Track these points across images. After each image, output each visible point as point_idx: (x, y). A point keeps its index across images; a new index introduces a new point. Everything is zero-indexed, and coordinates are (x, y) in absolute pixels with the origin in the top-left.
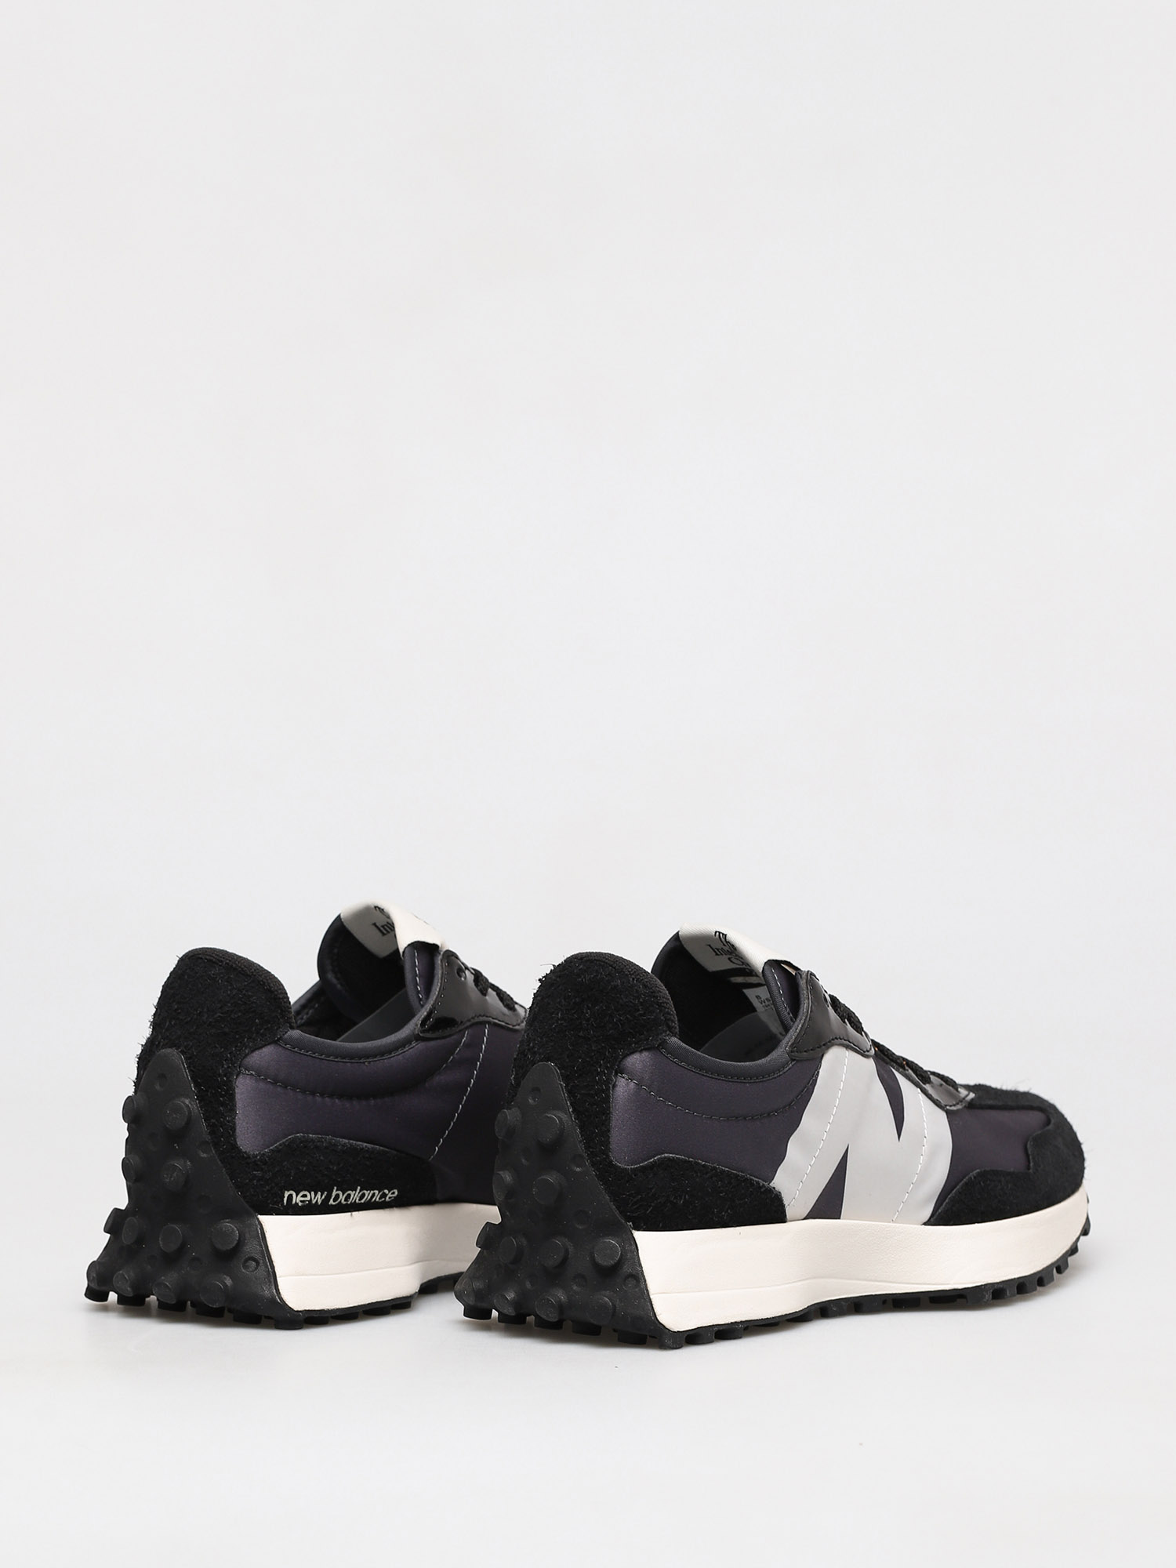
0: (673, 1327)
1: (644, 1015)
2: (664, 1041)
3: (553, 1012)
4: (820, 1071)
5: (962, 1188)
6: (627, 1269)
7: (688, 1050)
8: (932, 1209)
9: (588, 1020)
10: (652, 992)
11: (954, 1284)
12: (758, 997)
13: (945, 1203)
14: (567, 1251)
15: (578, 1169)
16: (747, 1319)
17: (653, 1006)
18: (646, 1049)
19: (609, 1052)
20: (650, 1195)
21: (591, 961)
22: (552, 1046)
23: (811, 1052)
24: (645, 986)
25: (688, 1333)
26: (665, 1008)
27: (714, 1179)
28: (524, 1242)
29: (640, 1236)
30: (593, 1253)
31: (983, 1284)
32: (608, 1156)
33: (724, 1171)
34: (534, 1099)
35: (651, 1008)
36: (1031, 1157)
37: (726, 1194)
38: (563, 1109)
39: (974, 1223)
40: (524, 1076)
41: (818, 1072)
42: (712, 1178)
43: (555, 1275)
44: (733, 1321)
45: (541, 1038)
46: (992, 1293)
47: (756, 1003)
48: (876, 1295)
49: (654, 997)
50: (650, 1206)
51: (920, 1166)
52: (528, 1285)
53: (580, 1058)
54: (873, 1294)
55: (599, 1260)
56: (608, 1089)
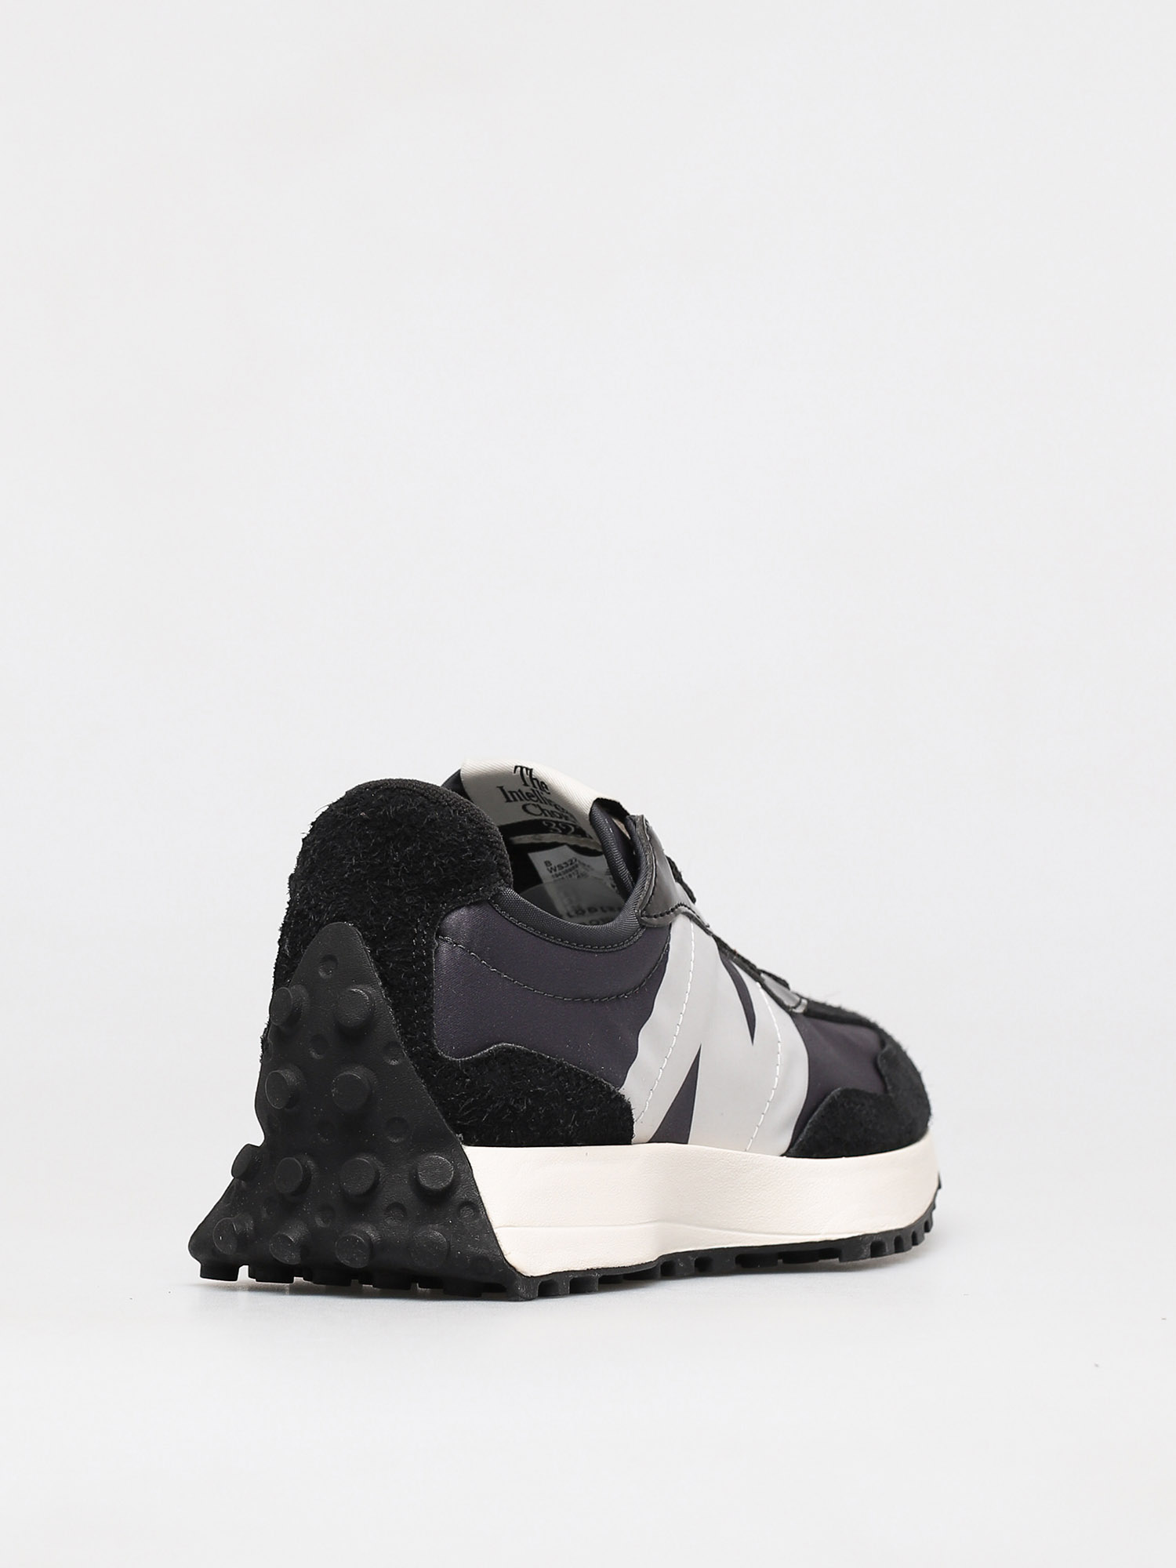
0: (525, 1270)
1: (473, 857)
2: (499, 893)
3: (344, 858)
4: (670, 943)
5: (825, 1110)
6: (461, 1195)
7: (527, 905)
8: (790, 1138)
9: (397, 865)
10: (480, 829)
11: (826, 1234)
12: (547, 863)
13: (805, 1130)
14: (377, 1173)
15: (394, 1063)
16: (603, 1266)
17: (482, 846)
18: (476, 904)
19: (427, 907)
20: (486, 1097)
21: (392, 790)
22: (346, 901)
23: (660, 918)
24: (471, 821)
25: (542, 1280)
26: (498, 849)
27: (561, 1078)
28: (311, 1164)
29: (475, 1155)
30: (417, 1175)
31: (861, 1234)
32: (432, 1045)
33: (573, 1069)
34: (326, 971)
35: (481, 849)
36: (886, 1079)
37: (574, 1099)
38: (369, 981)
39: (841, 1157)
40: (305, 943)
41: (668, 945)
42: (557, 1077)
43: (361, 1205)
44: (589, 1268)
45: (328, 892)
46: (871, 1246)
47: (543, 872)
48: (728, 1248)
49: (483, 834)
50: (485, 1112)
51: (777, 1079)
52: (319, 1222)
53: (390, 915)
54: (725, 1246)
55: (425, 1182)
56: (429, 955)
